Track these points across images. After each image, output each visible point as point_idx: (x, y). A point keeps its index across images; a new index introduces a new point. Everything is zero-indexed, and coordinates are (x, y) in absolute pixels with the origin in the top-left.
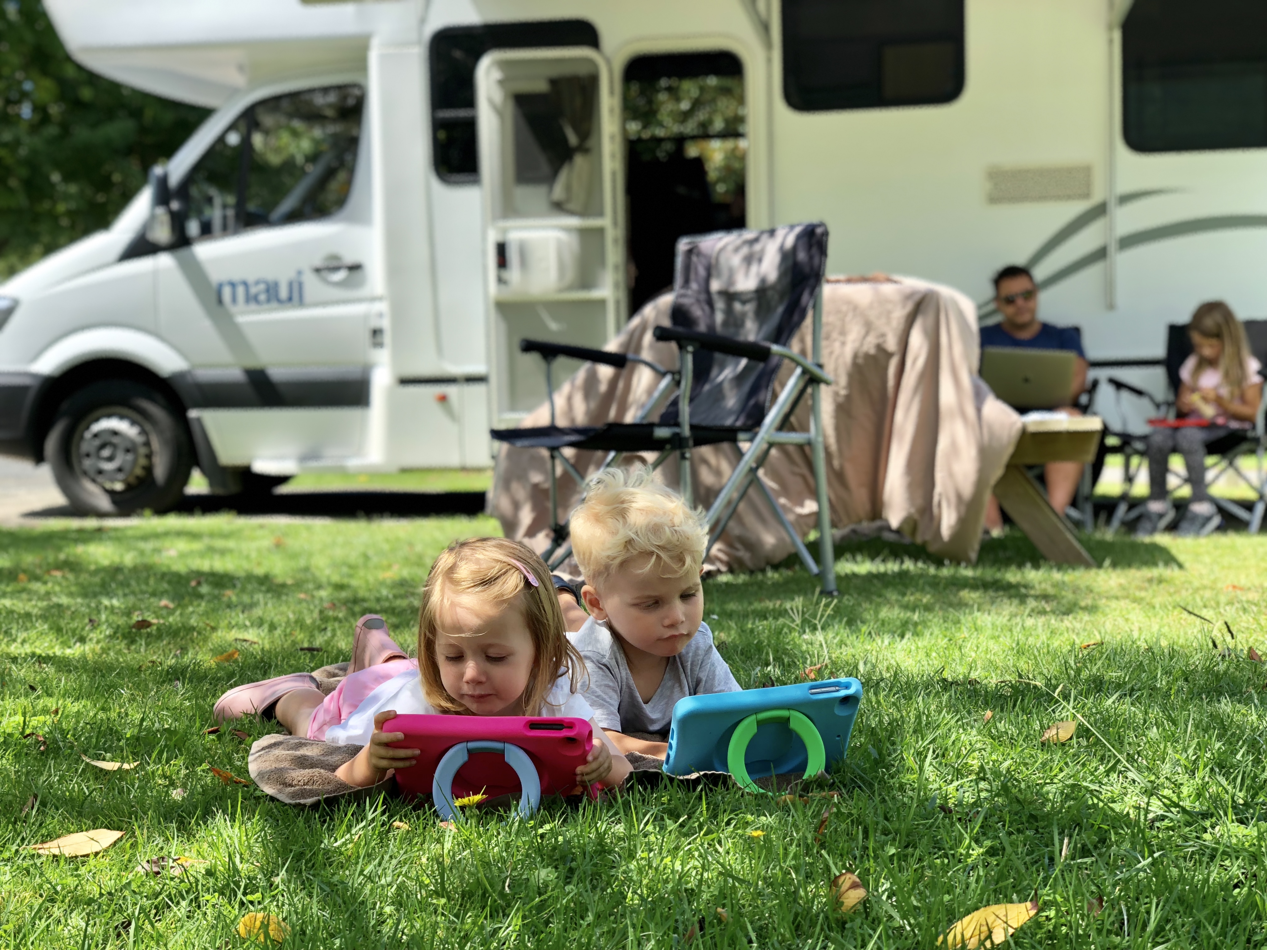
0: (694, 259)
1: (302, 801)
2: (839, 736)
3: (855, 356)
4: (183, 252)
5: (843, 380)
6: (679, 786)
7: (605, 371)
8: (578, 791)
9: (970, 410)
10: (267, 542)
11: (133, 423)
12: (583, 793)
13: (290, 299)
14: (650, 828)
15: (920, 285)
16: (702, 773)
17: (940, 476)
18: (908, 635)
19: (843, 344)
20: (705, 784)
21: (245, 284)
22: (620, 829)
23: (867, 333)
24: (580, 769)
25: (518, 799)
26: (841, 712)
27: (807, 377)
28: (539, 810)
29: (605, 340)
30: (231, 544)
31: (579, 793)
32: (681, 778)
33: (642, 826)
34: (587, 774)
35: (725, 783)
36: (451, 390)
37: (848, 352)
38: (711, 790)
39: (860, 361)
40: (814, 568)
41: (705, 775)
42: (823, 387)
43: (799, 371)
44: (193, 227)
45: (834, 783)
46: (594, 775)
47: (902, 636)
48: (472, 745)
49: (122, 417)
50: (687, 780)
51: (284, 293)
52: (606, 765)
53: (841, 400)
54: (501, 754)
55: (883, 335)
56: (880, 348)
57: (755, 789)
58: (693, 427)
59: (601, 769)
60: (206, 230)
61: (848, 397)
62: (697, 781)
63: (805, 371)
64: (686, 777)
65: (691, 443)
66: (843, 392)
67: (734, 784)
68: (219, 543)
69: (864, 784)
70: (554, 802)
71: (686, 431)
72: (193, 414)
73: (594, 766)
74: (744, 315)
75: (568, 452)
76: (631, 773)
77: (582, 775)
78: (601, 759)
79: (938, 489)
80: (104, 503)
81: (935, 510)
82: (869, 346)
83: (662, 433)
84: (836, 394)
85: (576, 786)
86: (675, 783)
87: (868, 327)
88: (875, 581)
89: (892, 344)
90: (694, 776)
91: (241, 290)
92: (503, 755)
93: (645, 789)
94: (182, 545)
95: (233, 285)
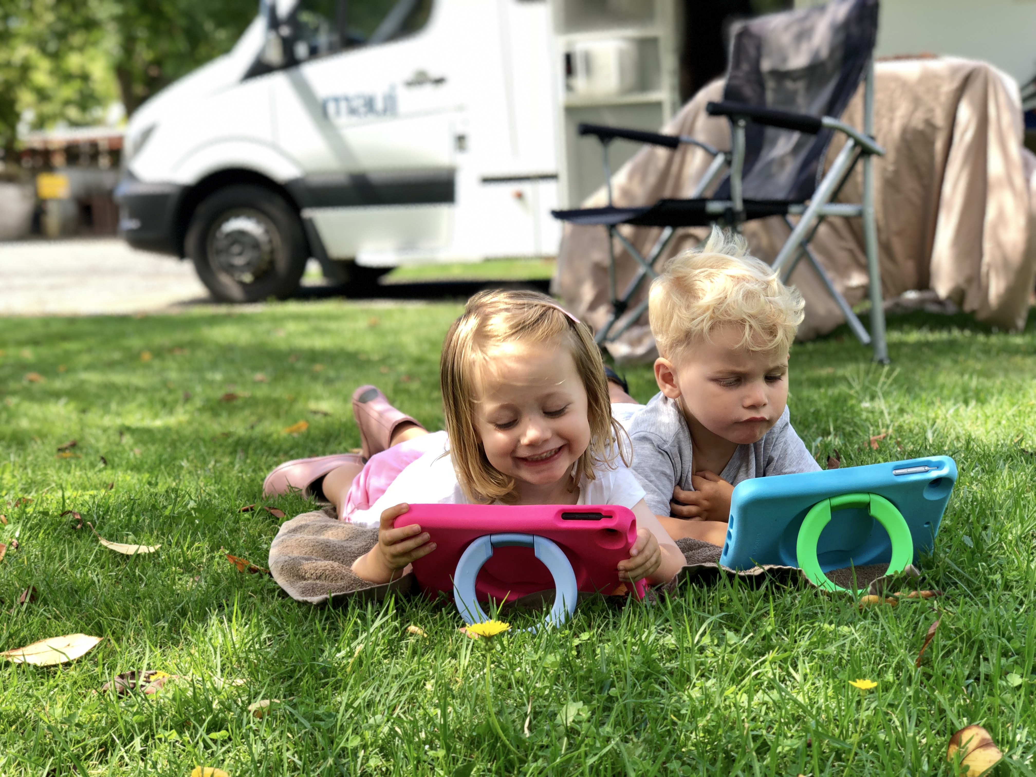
0: (746, 41)
1: (309, 599)
2: (928, 523)
3: (904, 131)
4: (294, 72)
5: (891, 156)
6: (740, 585)
7: (662, 152)
8: (622, 590)
9: (1019, 180)
10: (362, 323)
11: (259, 222)
12: (627, 594)
13: (385, 111)
14: (706, 640)
15: (966, 63)
16: (767, 567)
17: (988, 246)
18: (973, 403)
19: (891, 120)
20: (772, 582)
21: (347, 99)
22: (670, 640)
23: (915, 109)
24: (622, 564)
25: (551, 601)
26: (931, 496)
27: (858, 150)
28: (576, 612)
29: (661, 123)
30: (333, 325)
31: (623, 594)
32: (742, 574)
33: (697, 638)
34: (631, 570)
35: (795, 581)
36: (526, 188)
37: (897, 126)
38: (778, 588)
39: (909, 137)
40: (865, 337)
41: (770, 570)
42: (874, 160)
43: (850, 143)
44: (301, 50)
45: (924, 579)
46: (639, 571)
47: (966, 402)
48: (496, 538)
49: (249, 217)
50: (750, 577)
51: (379, 105)
52: (653, 560)
53: (889, 175)
54: (530, 548)
55: (931, 110)
56: (929, 123)
57: (831, 587)
58: (746, 202)
59: (648, 565)
60: (314, 53)
61: (896, 173)
62: (761, 577)
63: (857, 143)
64: (748, 572)
65: (743, 216)
66: (891, 168)
67: (807, 581)
68: (324, 324)
69: (960, 580)
70: (594, 602)
71: (738, 205)
72: (308, 213)
73: (639, 560)
74: (795, 93)
75: (626, 230)
76: (685, 569)
77: (626, 570)
78: (647, 553)
79: (987, 258)
80: (236, 291)
81: (984, 280)
82: (918, 122)
83: (715, 207)
84: (884, 170)
85: (618, 584)
86: (737, 580)
87: (917, 101)
88: (926, 350)
89: (940, 119)
90: (757, 571)
91: (343, 105)
92: (533, 550)
93: (701, 587)
94: (291, 327)
95: (336, 100)
